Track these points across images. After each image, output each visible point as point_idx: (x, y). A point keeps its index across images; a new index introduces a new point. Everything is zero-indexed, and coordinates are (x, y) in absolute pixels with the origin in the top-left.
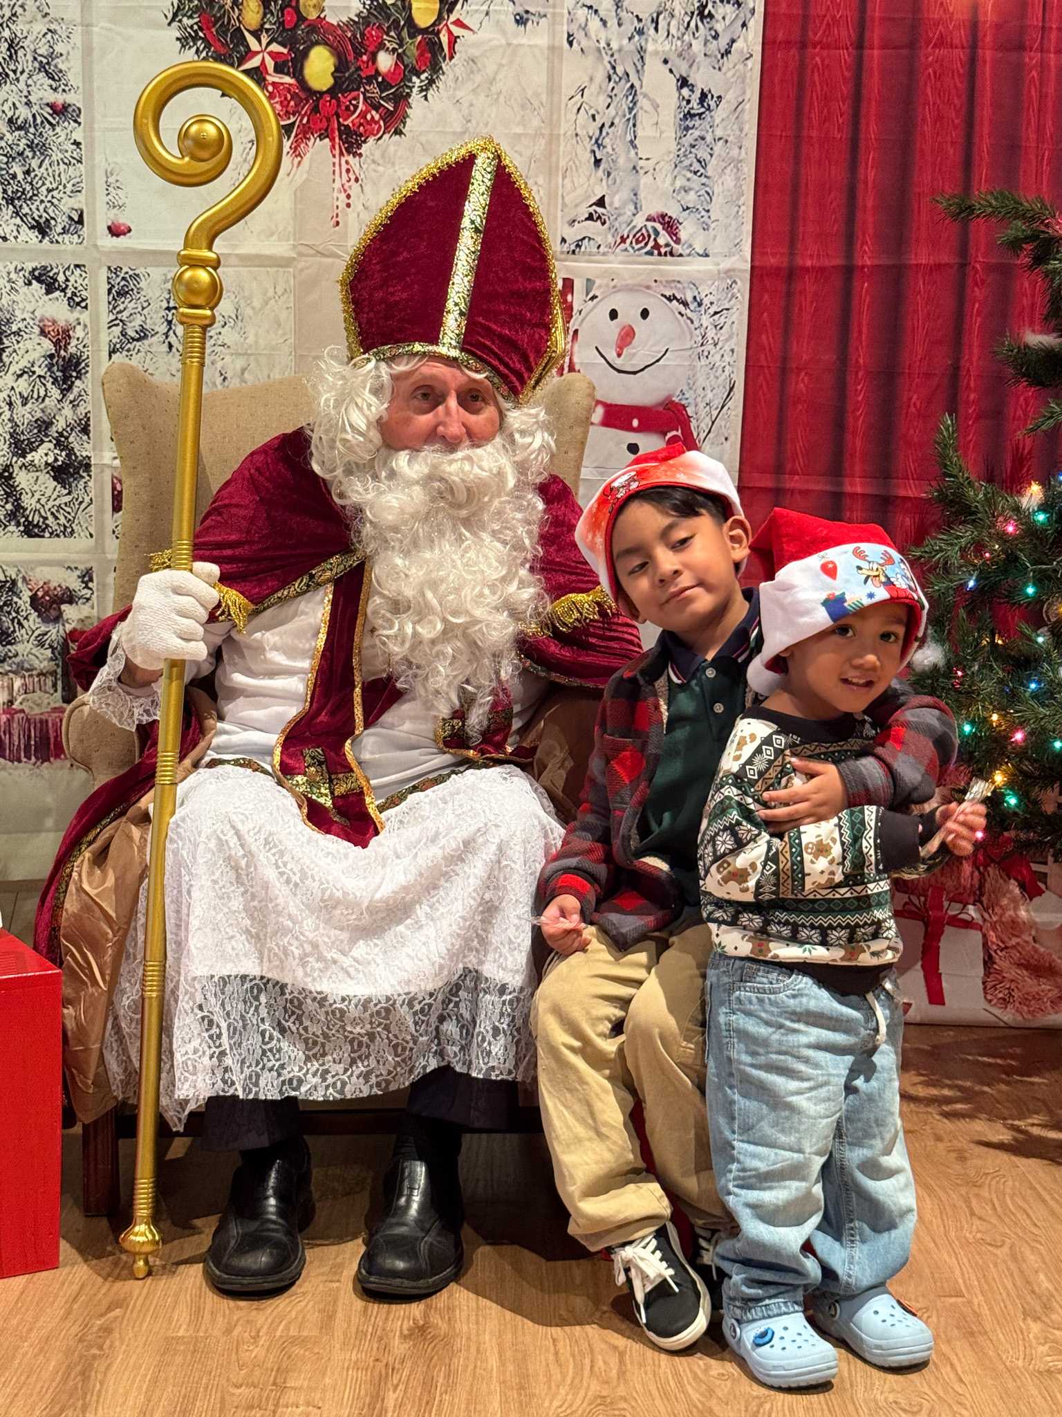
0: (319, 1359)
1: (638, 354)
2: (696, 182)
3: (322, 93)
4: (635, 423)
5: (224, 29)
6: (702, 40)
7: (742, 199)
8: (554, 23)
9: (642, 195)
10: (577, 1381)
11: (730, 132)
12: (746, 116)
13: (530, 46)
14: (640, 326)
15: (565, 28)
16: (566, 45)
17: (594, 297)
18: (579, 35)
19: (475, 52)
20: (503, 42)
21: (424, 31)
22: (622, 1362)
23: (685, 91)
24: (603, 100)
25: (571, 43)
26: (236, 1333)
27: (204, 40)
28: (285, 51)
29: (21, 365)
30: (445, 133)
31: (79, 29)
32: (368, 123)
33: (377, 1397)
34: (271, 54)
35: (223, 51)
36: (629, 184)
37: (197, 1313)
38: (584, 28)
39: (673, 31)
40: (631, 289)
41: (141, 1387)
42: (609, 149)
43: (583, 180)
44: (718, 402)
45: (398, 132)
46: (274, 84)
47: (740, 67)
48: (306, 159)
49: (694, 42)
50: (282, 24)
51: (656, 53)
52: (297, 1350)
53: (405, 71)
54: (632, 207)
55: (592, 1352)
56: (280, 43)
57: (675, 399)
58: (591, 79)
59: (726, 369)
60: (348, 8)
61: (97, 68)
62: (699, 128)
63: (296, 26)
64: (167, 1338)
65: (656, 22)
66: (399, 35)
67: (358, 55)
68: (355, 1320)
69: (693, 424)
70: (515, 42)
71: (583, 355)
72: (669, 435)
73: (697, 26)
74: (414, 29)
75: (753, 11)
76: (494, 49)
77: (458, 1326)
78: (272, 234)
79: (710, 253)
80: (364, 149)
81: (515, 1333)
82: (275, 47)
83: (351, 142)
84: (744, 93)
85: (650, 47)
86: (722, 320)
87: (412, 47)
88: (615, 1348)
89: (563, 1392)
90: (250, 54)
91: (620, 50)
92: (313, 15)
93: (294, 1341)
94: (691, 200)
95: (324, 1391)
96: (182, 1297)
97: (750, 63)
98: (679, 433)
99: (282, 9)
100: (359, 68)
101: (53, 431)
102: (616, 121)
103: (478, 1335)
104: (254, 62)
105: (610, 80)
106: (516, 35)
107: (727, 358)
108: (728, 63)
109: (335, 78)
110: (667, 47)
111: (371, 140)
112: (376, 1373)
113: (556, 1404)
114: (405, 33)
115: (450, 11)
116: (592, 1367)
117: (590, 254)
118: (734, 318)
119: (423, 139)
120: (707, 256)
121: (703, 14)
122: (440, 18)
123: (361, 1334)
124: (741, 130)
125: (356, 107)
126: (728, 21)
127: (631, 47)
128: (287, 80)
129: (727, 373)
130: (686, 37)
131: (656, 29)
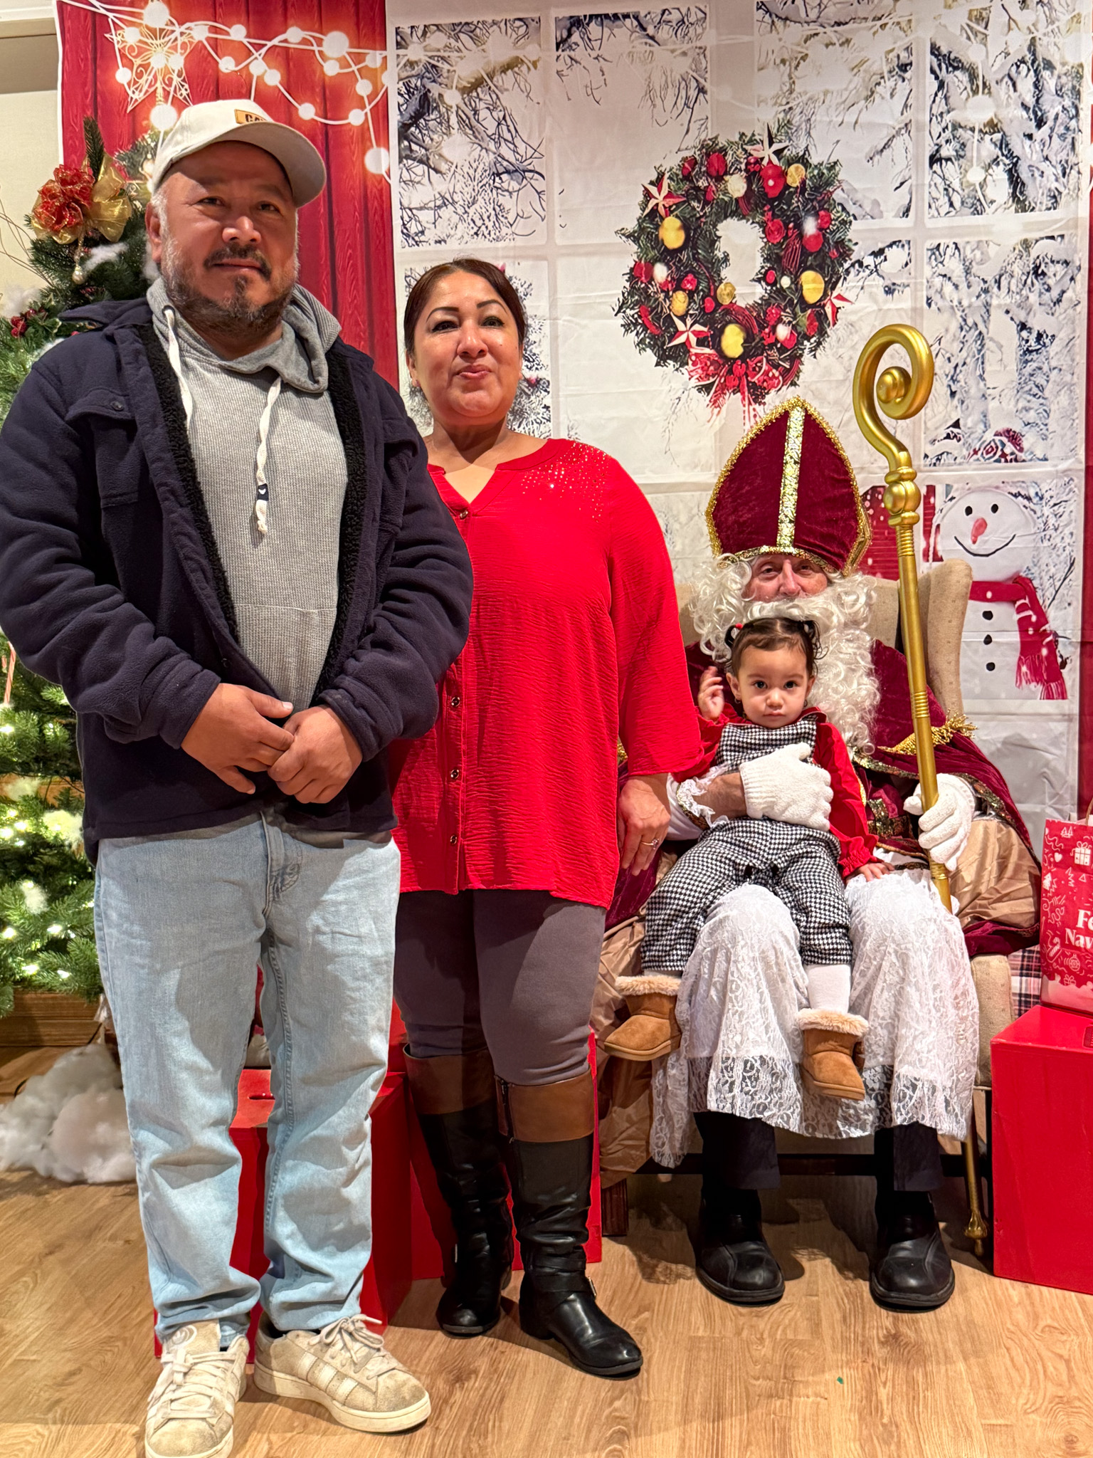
0: (816, 1359)
1: (989, 541)
2: (1035, 403)
3: (735, 360)
4: (989, 595)
5: (658, 316)
6: (1037, 293)
7: (1076, 415)
8: (916, 290)
9: (990, 417)
10: (1035, 1383)
11: (1064, 362)
12: (1077, 349)
13: (897, 310)
14: (990, 518)
15: (925, 294)
16: (925, 306)
17: (953, 498)
18: (936, 298)
19: (853, 318)
20: (875, 308)
21: (813, 306)
22: (1069, 1369)
23: (1024, 334)
24: (957, 346)
25: (929, 305)
26: (745, 1333)
27: (643, 325)
28: (705, 329)
30: (830, 381)
31: (548, 322)
32: (771, 379)
33: (870, 1393)
34: (694, 332)
35: (657, 332)
36: (980, 407)
37: (709, 1318)
38: (940, 292)
39: (1013, 288)
40: (983, 490)
41: (679, 1378)
42: (962, 383)
43: (941, 408)
44: (1061, 575)
45: (794, 384)
46: (696, 355)
47: (1070, 311)
48: (724, 409)
49: (1031, 295)
50: (702, 309)
51: (999, 306)
52: (797, 1351)
53: (799, 337)
54: (982, 426)
55: (1042, 1359)
56: (702, 324)
57: (1023, 574)
58: (947, 330)
59: (1068, 549)
60: (754, 294)
61: (561, 351)
62: (1037, 360)
63: (715, 310)
64: (690, 1338)
65: (998, 282)
66: (793, 311)
67: (762, 328)
68: (838, 1328)
69: (1039, 594)
70: (885, 307)
71: (944, 544)
72: (1018, 603)
73: (1033, 284)
74: (804, 305)
75: (1079, 268)
76: (869, 313)
77: (924, 1335)
78: (696, 467)
79: (1048, 456)
80: (768, 399)
81: (973, 1342)
82: (698, 327)
83: (757, 394)
84: (1074, 331)
85: (995, 302)
86: (1061, 510)
87: (804, 318)
88: (1061, 1357)
89: (1025, 1391)
90: (677, 333)
91: (970, 306)
92: (726, 301)
93: (793, 1343)
94: (1031, 416)
95: (826, 1385)
96: (694, 1304)
97: (1078, 308)
98: (1027, 601)
99: (703, 299)
100: (762, 339)
102: (968, 361)
103: (942, 1343)
104: (682, 339)
105: (962, 329)
106: (886, 302)
107: (1067, 540)
108: (1059, 309)
109: (745, 348)
110: (1008, 300)
111: (773, 392)
112: (866, 1372)
113: (1022, 1401)
114: (798, 309)
115: (833, 288)
116: (1045, 1372)
117: (949, 465)
118: (1072, 508)
119: (813, 387)
120: (1046, 460)
121: (1037, 272)
122: (825, 295)
123: (846, 1340)
124: (1073, 360)
125: (760, 368)
126: (1058, 277)
127: (979, 303)
128: (707, 351)
129: (1067, 552)
130: (1024, 292)
131: (999, 288)
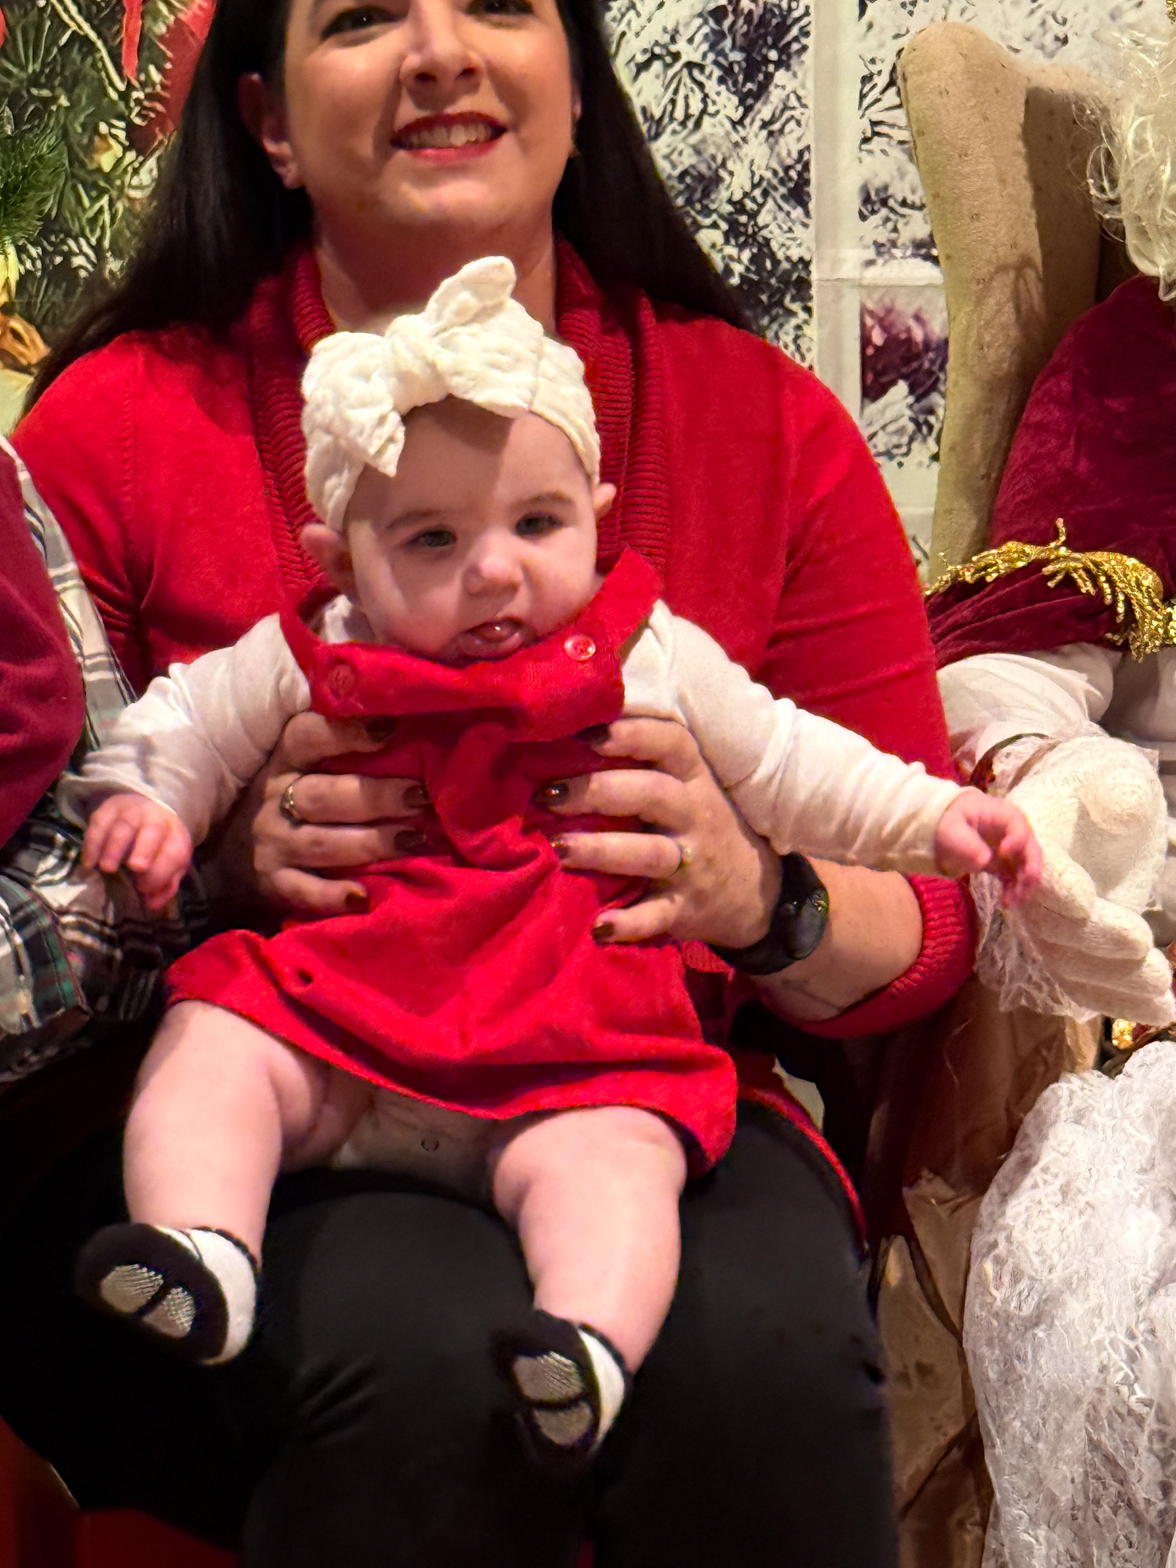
29: (645, 41)
101: (721, 201)
